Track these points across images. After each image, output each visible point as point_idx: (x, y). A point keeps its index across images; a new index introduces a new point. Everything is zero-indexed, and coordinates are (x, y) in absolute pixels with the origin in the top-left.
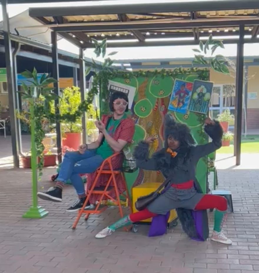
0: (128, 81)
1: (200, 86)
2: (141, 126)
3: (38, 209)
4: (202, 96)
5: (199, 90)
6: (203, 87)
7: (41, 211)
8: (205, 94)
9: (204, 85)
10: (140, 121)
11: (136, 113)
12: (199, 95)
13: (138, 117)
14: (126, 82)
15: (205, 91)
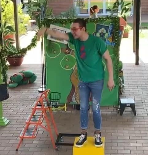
0: (64, 25)
1: (101, 28)
2: (73, 56)
3: (3, 120)
4: (103, 35)
5: (100, 31)
6: (103, 29)
7: (5, 120)
8: (105, 33)
9: (104, 28)
10: (72, 52)
11: (69, 47)
12: (100, 34)
13: (71, 50)
14: (63, 26)
15: (105, 31)
